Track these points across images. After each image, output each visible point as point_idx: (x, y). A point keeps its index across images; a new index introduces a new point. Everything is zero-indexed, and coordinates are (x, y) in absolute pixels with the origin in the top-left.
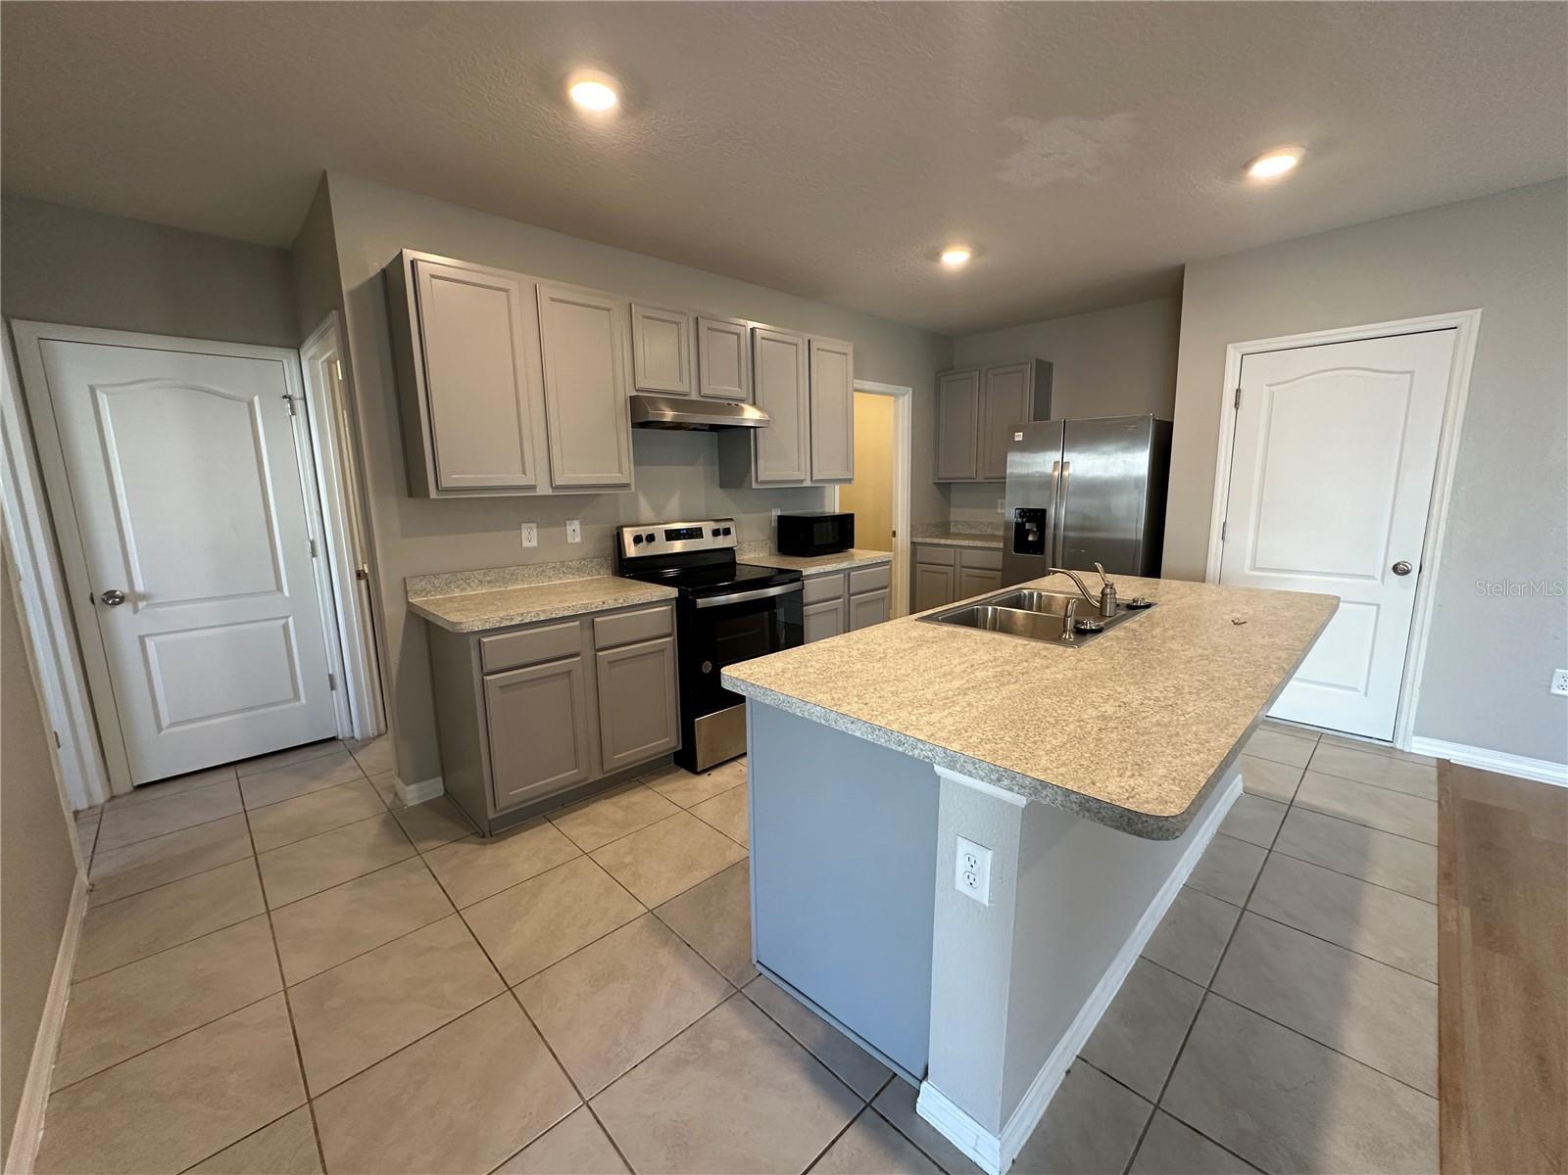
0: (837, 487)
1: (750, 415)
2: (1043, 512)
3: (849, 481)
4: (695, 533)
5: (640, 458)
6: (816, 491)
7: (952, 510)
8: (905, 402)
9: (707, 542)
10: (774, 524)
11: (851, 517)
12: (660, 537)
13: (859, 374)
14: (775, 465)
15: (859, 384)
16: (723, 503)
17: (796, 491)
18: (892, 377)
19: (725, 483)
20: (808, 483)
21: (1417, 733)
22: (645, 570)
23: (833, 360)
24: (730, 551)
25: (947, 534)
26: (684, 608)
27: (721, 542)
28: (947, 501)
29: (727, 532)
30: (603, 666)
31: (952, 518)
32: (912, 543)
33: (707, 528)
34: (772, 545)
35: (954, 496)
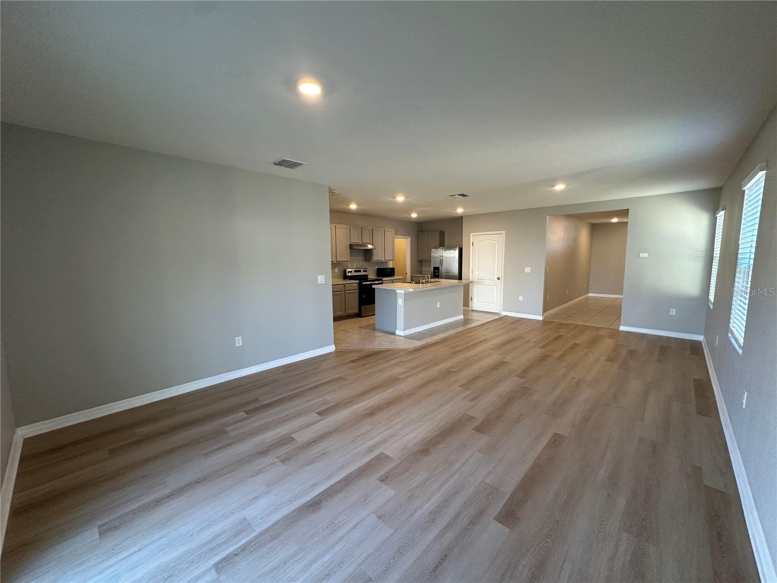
0: (391, 262)
1: (370, 247)
2: (439, 268)
3: (394, 260)
4: (360, 271)
5: (351, 255)
6: (386, 262)
7: (423, 268)
8: (409, 240)
9: (362, 273)
10: (376, 270)
11: (394, 268)
12: (353, 271)
13: (396, 234)
14: (377, 257)
15: (395, 236)
16: (365, 265)
17: (382, 263)
18: (405, 235)
19: (365, 261)
20: (384, 261)
21: (503, 311)
22: (351, 278)
23: (389, 234)
24: (367, 275)
25: (421, 274)
26: (360, 284)
27: (365, 273)
28: (421, 266)
29: (366, 271)
30: (346, 294)
31: (423, 270)
32: (412, 276)
33: (362, 270)
34: (375, 275)
35: (423, 264)
